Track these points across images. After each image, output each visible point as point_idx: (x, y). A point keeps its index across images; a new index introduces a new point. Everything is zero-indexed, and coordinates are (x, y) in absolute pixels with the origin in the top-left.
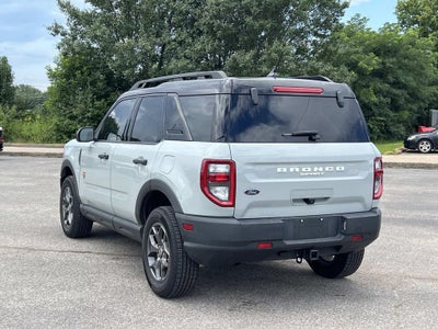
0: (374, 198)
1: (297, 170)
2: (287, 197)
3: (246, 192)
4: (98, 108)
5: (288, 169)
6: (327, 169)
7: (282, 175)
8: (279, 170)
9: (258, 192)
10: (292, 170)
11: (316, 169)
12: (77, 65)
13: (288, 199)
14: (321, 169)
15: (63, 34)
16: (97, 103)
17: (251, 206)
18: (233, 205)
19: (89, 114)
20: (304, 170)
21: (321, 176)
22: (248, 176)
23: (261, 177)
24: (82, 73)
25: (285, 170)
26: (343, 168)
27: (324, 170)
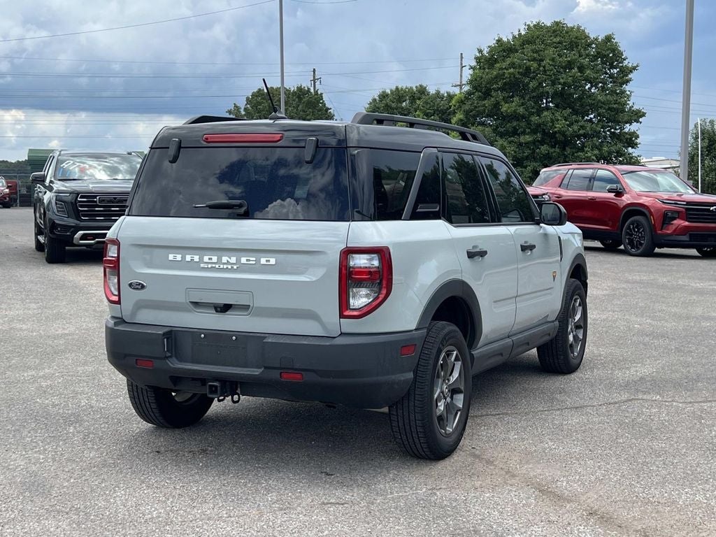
0: (342, 316)
1: (196, 258)
5: (183, 258)
6: (244, 260)
9: (143, 287)
10: (188, 258)
11: (225, 259)
13: (183, 300)
14: (233, 260)
18: (119, 302)
20: (206, 259)
22: (132, 262)
23: (148, 265)
25: (179, 257)
26: (273, 261)
27: (238, 261)
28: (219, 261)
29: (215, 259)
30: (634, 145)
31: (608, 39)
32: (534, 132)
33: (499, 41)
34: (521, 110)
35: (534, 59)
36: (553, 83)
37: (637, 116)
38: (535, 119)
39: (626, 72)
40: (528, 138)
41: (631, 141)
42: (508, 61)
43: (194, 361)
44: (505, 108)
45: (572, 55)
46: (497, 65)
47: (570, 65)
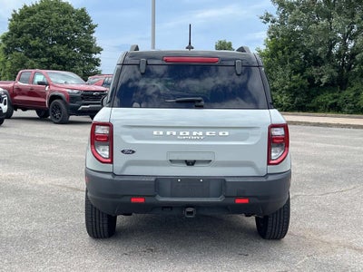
0: (269, 164)
1: (174, 133)
2: (164, 158)
3: (123, 151)
4: (294, 81)
5: (165, 133)
6: (208, 134)
7: (158, 137)
8: (155, 133)
9: (133, 152)
10: (168, 133)
11: (195, 133)
12: (280, 46)
13: (165, 159)
14: (201, 133)
15: (273, 22)
16: (294, 77)
17: (128, 164)
18: (112, 162)
19: (287, 87)
20: (181, 133)
21: (200, 140)
22: (124, 137)
23: (137, 138)
24: (283, 53)
25: (161, 133)
26: (227, 134)
27: (204, 134)
28: (191, 135)
29: (188, 133)
30: (98, 65)
31: (83, 10)
32: (48, 56)
33: (25, 6)
34: (41, 44)
35: (46, 18)
36: (57, 31)
37: (99, 50)
38: (49, 49)
39: (92, 28)
40: (46, 60)
41: (97, 63)
42: (32, 17)
43: (172, 196)
44: (32, 43)
45: (66, 17)
46: (26, 20)
47: (65, 22)
